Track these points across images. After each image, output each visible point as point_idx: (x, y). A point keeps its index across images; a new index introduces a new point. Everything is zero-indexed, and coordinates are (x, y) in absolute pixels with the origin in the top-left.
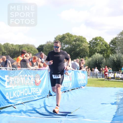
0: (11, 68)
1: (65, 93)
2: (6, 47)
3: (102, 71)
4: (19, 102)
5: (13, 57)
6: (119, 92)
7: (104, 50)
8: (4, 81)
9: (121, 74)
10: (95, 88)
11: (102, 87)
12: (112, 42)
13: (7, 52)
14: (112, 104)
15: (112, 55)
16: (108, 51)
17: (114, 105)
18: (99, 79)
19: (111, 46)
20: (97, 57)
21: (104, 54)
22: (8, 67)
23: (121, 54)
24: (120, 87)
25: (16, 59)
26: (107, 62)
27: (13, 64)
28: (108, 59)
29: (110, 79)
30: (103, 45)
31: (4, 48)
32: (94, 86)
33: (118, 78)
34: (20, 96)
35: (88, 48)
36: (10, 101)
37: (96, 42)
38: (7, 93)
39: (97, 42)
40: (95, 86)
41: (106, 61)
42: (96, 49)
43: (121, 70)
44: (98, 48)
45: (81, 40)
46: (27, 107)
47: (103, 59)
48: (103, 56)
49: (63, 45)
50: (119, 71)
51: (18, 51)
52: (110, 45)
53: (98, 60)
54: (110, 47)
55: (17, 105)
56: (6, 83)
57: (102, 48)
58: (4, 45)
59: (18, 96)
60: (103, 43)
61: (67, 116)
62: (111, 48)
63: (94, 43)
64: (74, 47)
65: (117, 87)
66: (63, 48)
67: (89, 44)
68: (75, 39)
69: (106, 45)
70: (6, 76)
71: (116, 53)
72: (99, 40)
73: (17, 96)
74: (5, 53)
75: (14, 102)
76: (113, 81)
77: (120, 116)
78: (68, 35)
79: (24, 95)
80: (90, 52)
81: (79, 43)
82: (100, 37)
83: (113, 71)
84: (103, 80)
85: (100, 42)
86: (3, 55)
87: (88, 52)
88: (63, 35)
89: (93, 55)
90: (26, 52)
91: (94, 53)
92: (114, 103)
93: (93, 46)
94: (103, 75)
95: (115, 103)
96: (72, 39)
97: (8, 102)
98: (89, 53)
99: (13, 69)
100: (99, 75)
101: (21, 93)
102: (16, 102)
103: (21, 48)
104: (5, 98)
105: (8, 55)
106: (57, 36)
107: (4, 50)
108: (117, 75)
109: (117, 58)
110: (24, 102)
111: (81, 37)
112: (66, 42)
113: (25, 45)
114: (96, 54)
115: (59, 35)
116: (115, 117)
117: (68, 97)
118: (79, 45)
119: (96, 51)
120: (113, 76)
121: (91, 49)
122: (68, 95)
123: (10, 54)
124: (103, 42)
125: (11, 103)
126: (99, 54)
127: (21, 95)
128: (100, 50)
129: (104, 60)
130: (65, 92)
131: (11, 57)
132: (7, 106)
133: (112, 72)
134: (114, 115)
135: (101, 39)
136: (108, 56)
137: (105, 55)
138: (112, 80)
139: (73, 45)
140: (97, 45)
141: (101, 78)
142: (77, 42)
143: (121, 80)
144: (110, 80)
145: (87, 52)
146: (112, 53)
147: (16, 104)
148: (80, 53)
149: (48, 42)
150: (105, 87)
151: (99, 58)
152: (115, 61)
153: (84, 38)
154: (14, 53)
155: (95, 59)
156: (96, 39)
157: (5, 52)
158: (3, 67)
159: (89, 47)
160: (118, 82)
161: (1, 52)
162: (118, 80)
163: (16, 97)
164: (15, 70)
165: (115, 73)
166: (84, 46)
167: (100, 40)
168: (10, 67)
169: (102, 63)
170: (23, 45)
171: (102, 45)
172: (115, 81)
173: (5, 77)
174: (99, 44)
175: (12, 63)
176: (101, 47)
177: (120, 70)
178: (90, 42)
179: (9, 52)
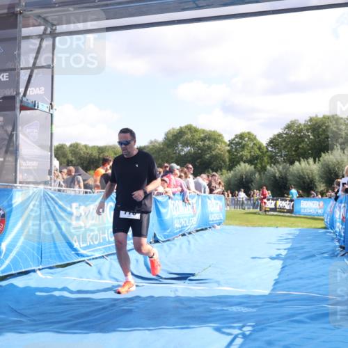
0: (82, 189)
1: (184, 237)
2: (74, 151)
3: (253, 196)
4: (97, 255)
5: (86, 169)
6: (285, 235)
7: (257, 158)
8: (71, 214)
9: (288, 202)
10: (238, 228)
11: (254, 226)
12: (271, 142)
13: (77, 160)
14: (272, 258)
15: (271, 166)
16: (263, 160)
17: (276, 261)
18: (247, 210)
19: (270, 149)
20: (243, 171)
21: (256, 165)
22: (77, 189)
23: (288, 165)
24: (286, 226)
25: (92, 172)
26: (261, 180)
27: (86, 182)
28: (264, 173)
29: (268, 211)
30: (255, 148)
31: (71, 153)
32: (237, 225)
33: (282, 210)
34: (99, 243)
35: (227, 154)
36: (82, 252)
37: (241, 142)
38: (75, 237)
39: (244, 142)
40: (240, 225)
41: (261, 177)
42: (242, 155)
43: (288, 194)
44: (245, 154)
45: (213, 137)
46: (111, 264)
47: (255, 174)
48: (255, 168)
49: (180, 148)
50: (284, 197)
51: (97, 158)
52: (267, 149)
53: (244, 177)
54: (267, 151)
55: (93, 259)
56: (74, 218)
57: (253, 154)
58: (71, 146)
59: (96, 243)
60: (254, 144)
61: (187, 281)
62: (269, 153)
63: (238, 144)
64: (200, 151)
65: (280, 226)
66: (180, 152)
67: (229, 145)
68: (202, 135)
69: (260, 148)
70: (74, 205)
71: (278, 162)
72: (246, 139)
73: (93, 241)
74: (71, 161)
75: (89, 254)
76: (273, 215)
77: (287, 281)
78: (190, 128)
79: (107, 240)
80: (230, 160)
81: (211, 144)
82: (249, 133)
83: (273, 197)
84: (255, 213)
85: (249, 143)
86: (68, 165)
87: (227, 160)
88: (181, 128)
89: (236, 165)
90: (110, 159)
91: (238, 163)
92: (274, 256)
93: (236, 150)
94: (254, 203)
95: (278, 257)
96: (197, 137)
97: (78, 254)
98: (228, 163)
99: (86, 193)
100: (247, 205)
101: (102, 236)
102: (92, 253)
103: (102, 152)
104: (71, 246)
105: (78, 165)
106: (169, 131)
107: (70, 157)
108: (280, 203)
109: (280, 172)
110: (106, 254)
111: (214, 132)
112: (187, 143)
113: (110, 147)
114: (242, 164)
115: (173, 129)
116: (277, 282)
117: (189, 244)
118: (209, 148)
119: (242, 159)
120: (273, 206)
121: (233, 154)
122: (189, 241)
123: (82, 164)
124: (255, 142)
125: (82, 256)
126: (247, 164)
127: (101, 241)
128: (249, 157)
129: (257, 175)
130: (184, 235)
131: (83, 168)
132: (75, 261)
133: (271, 197)
134: (275, 280)
135: (251, 137)
136: (264, 169)
137: (259, 165)
138: (272, 213)
139: (199, 148)
140: (243, 147)
141: (252, 210)
142: (207, 142)
143: (289, 214)
144: (267, 213)
145: (224, 161)
146: (272, 162)
147: (91, 257)
148: (212, 163)
149: (151, 142)
150: (259, 226)
151: (247, 172)
152: (278, 178)
153: (220, 135)
154: (89, 163)
155: (240, 174)
156: (241, 136)
157: (73, 159)
158: (67, 187)
159: (229, 151)
160: (283, 218)
161: (65, 160)
162: (282, 214)
163: (92, 243)
164: (90, 193)
165: (277, 200)
166: (219, 150)
167: (249, 138)
168: (80, 187)
169: (252, 181)
170: (106, 147)
171: (252, 147)
172: (276, 215)
173: (71, 207)
174: (248, 145)
175: (84, 181)
176: (250, 152)
177: (286, 195)
178: (231, 142)
179: (79, 161)
